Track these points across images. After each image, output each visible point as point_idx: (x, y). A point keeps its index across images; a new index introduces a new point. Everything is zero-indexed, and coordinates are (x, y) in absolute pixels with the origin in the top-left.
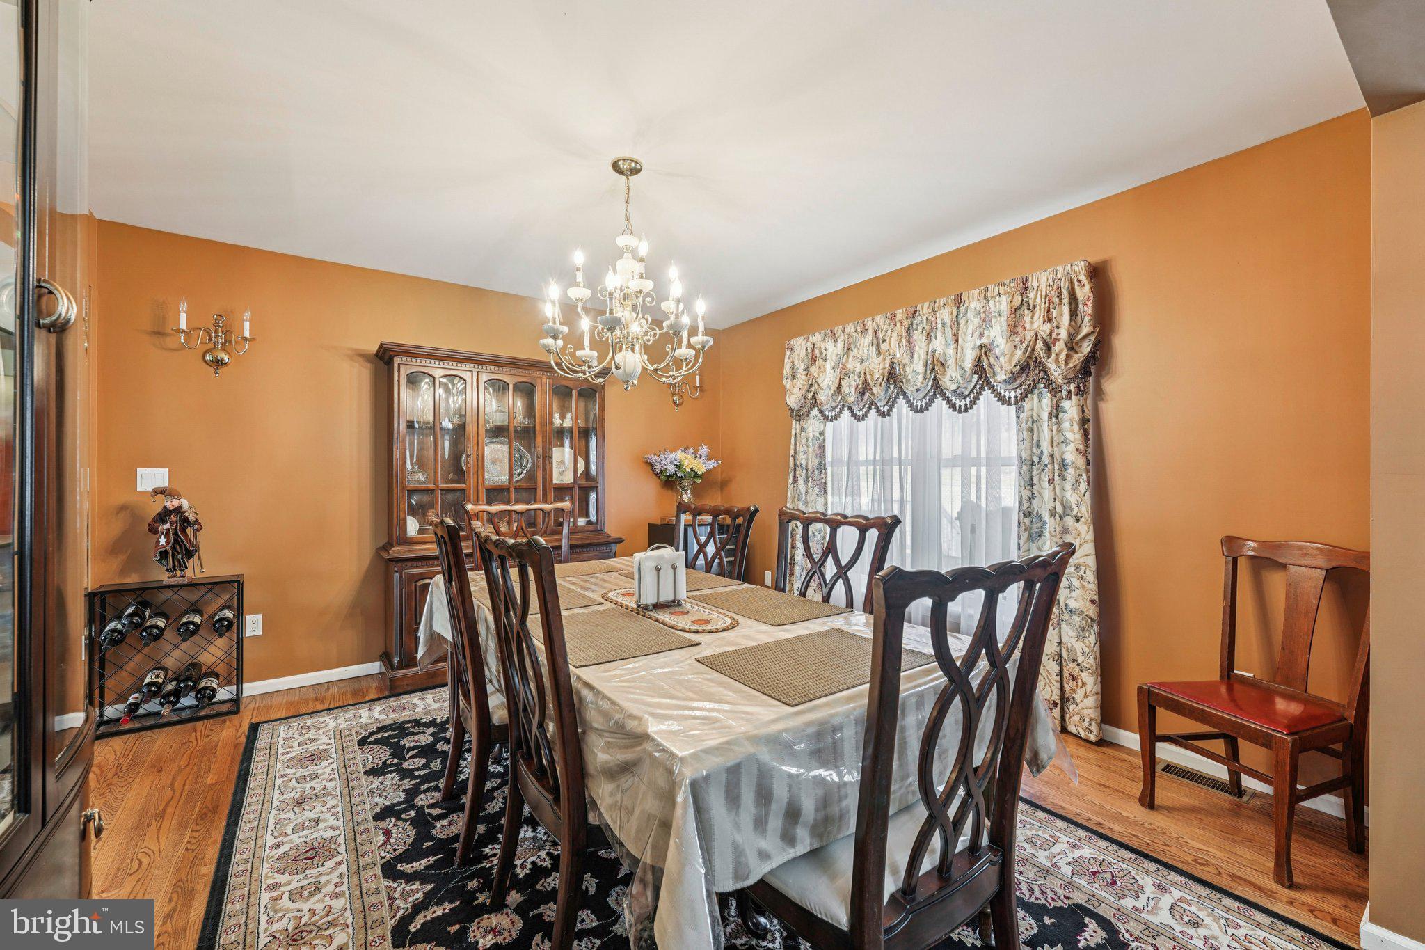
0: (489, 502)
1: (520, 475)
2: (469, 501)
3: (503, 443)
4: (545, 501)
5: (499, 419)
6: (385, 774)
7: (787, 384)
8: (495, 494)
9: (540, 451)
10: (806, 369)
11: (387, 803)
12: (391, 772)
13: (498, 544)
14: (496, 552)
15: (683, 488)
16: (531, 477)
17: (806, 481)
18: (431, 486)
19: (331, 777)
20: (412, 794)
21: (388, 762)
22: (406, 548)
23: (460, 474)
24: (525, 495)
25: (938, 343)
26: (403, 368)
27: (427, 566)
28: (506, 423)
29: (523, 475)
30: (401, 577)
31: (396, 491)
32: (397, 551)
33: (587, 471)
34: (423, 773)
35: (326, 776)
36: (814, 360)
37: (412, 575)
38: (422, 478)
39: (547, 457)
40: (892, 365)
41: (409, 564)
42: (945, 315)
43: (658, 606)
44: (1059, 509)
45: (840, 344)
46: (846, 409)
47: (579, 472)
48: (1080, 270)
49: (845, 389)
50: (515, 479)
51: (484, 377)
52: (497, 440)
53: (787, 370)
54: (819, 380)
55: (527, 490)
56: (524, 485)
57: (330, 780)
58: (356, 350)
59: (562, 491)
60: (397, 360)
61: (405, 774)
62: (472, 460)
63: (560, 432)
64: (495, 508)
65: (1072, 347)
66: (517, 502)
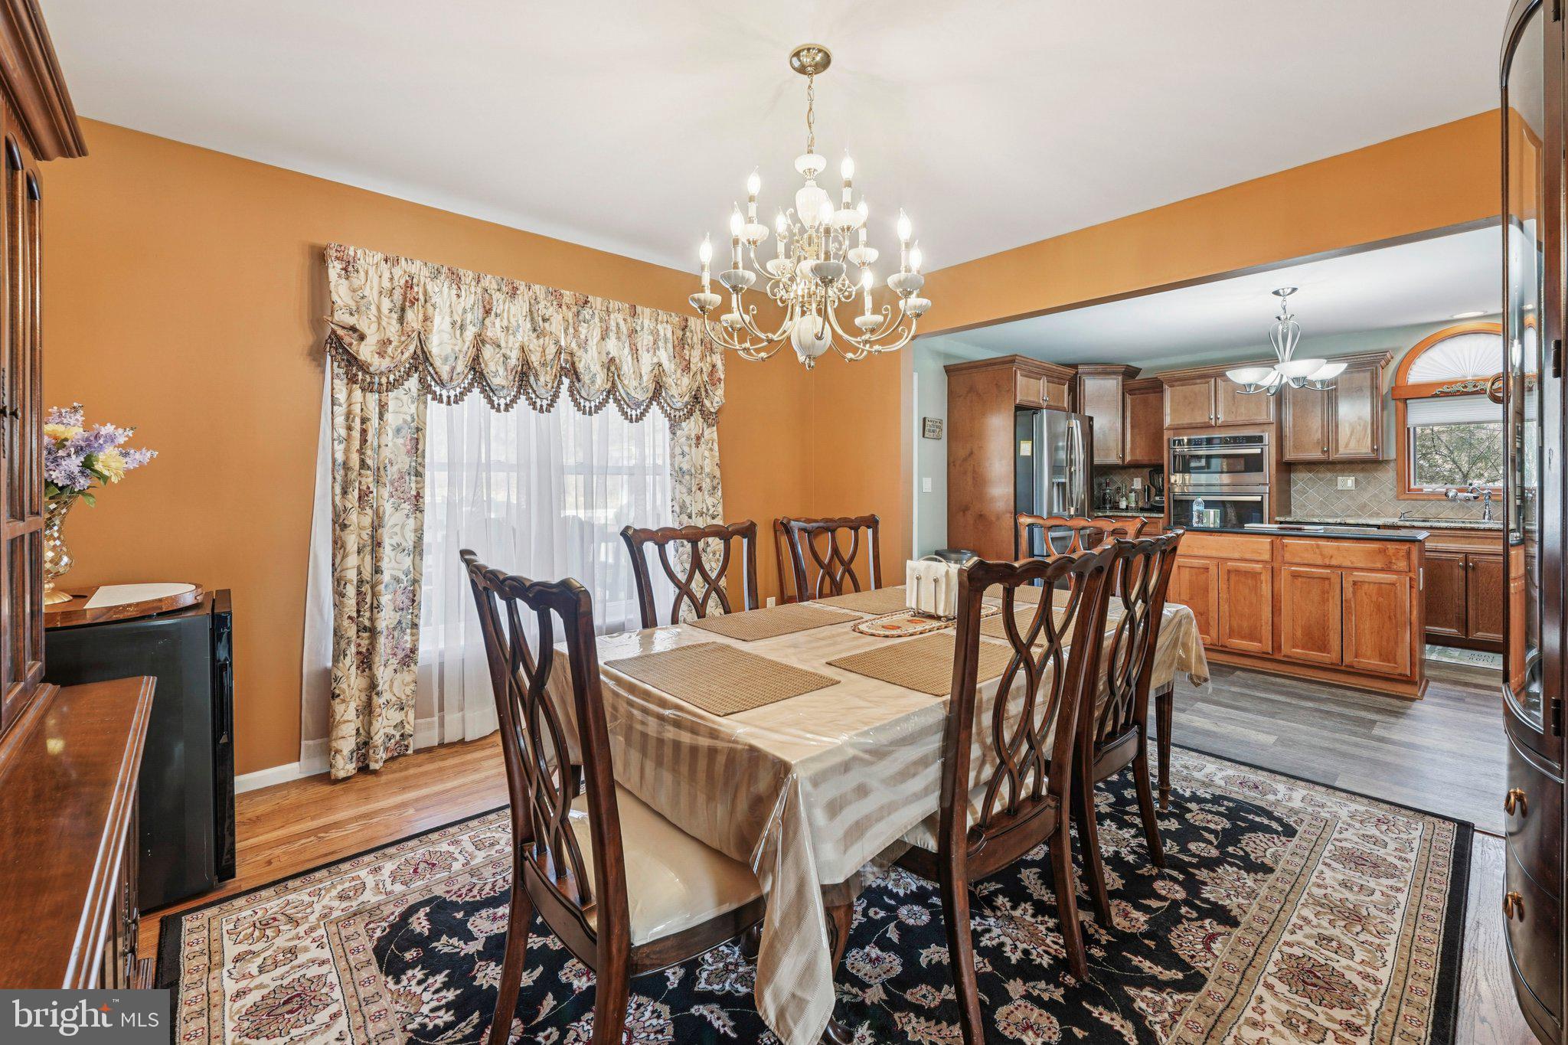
6: (1215, 904)
11: (1245, 875)
12: (1206, 901)
19: (1302, 923)
20: (1210, 864)
21: (1195, 915)
34: (1175, 873)
35: (1307, 929)
57: (1305, 919)
61: (1193, 886)
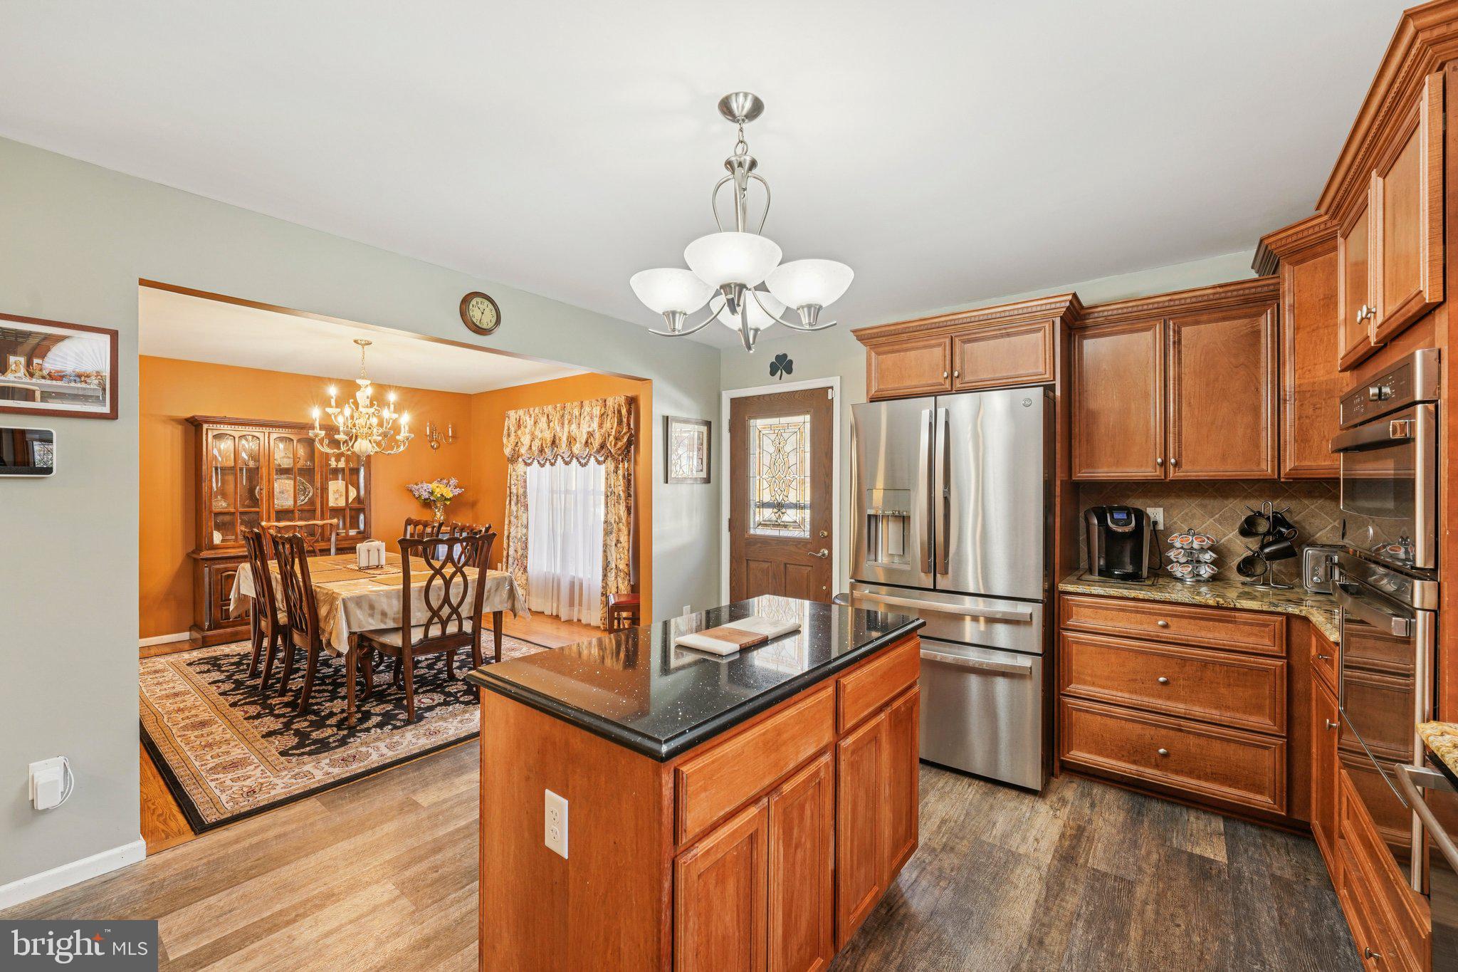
0: (278, 520)
1: (303, 500)
2: (262, 520)
3: (290, 479)
4: (322, 519)
5: (286, 463)
7: (505, 440)
8: (283, 514)
9: (319, 485)
10: (515, 432)
13: (281, 538)
14: (280, 541)
15: (436, 507)
16: (312, 502)
17: (517, 504)
18: (232, 510)
22: (213, 552)
23: (255, 501)
24: (307, 515)
25: (574, 427)
26: (209, 432)
27: (230, 563)
28: (291, 466)
29: (306, 500)
30: (210, 570)
31: (205, 514)
32: (205, 554)
33: (358, 499)
36: (519, 427)
37: (218, 570)
38: (224, 504)
39: (324, 489)
40: (554, 436)
41: (216, 562)
42: (576, 412)
43: (368, 568)
44: (617, 520)
45: (533, 419)
46: (536, 461)
47: (350, 500)
48: (622, 400)
49: (534, 448)
50: (298, 504)
51: (274, 436)
52: (285, 476)
53: (505, 432)
54: (522, 440)
55: (309, 512)
56: (306, 508)
58: (169, 416)
59: (336, 512)
60: (205, 426)
62: (264, 492)
63: (335, 472)
64: (282, 524)
65: (617, 439)
66: (301, 519)
